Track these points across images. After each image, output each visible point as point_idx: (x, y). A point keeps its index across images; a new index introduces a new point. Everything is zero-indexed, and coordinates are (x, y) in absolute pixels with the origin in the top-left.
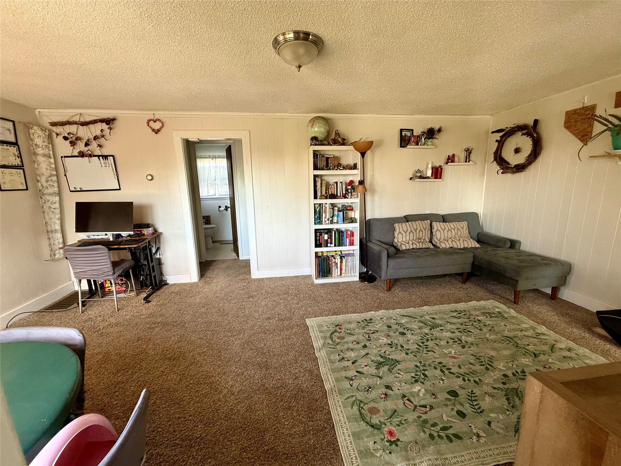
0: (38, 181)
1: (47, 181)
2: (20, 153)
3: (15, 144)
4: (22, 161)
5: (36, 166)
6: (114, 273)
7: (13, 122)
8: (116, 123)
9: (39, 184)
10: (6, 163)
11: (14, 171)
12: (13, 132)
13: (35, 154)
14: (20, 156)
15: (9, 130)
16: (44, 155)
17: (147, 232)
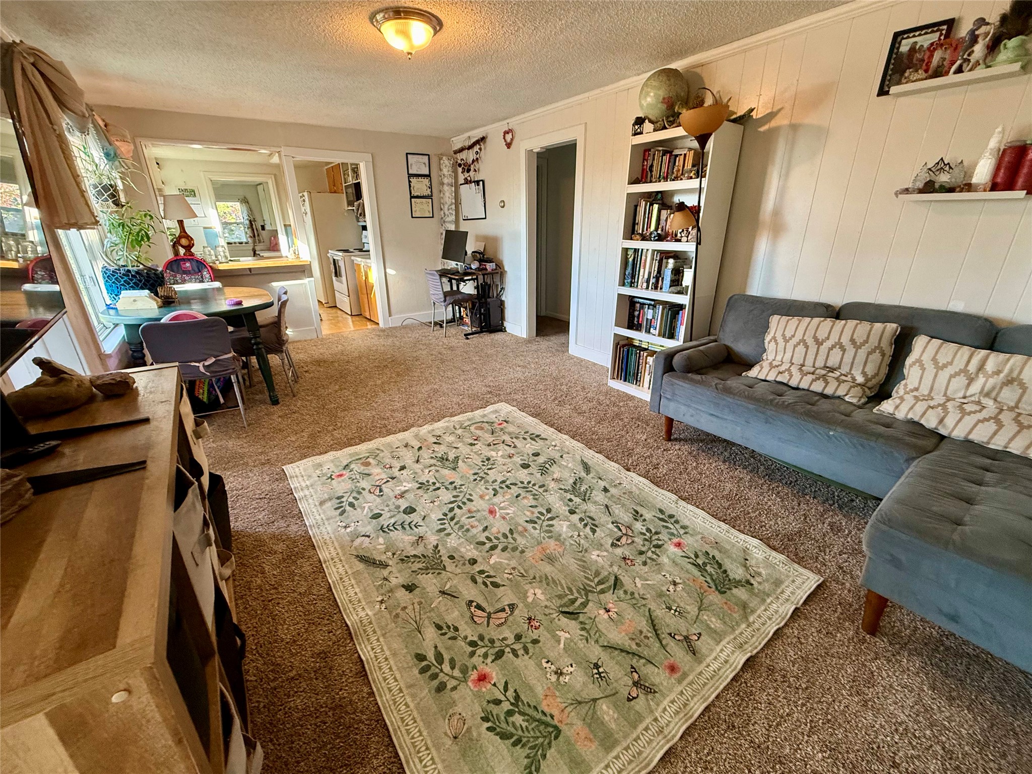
0: (441, 209)
1: (449, 210)
2: (431, 185)
3: (428, 176)
4: (431, 192)
5: (442, 195)
6: (445, 301)
7: (429, 155)
8: (488, 140)
9: (442, 212)
10: (419, 194)
11: (424, 200)
12: (427, 164)
13: (443, 184)
14: (431, 187)
15: (424, 164)
16: (448, 184)
17: (490, 267)
